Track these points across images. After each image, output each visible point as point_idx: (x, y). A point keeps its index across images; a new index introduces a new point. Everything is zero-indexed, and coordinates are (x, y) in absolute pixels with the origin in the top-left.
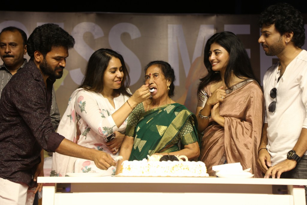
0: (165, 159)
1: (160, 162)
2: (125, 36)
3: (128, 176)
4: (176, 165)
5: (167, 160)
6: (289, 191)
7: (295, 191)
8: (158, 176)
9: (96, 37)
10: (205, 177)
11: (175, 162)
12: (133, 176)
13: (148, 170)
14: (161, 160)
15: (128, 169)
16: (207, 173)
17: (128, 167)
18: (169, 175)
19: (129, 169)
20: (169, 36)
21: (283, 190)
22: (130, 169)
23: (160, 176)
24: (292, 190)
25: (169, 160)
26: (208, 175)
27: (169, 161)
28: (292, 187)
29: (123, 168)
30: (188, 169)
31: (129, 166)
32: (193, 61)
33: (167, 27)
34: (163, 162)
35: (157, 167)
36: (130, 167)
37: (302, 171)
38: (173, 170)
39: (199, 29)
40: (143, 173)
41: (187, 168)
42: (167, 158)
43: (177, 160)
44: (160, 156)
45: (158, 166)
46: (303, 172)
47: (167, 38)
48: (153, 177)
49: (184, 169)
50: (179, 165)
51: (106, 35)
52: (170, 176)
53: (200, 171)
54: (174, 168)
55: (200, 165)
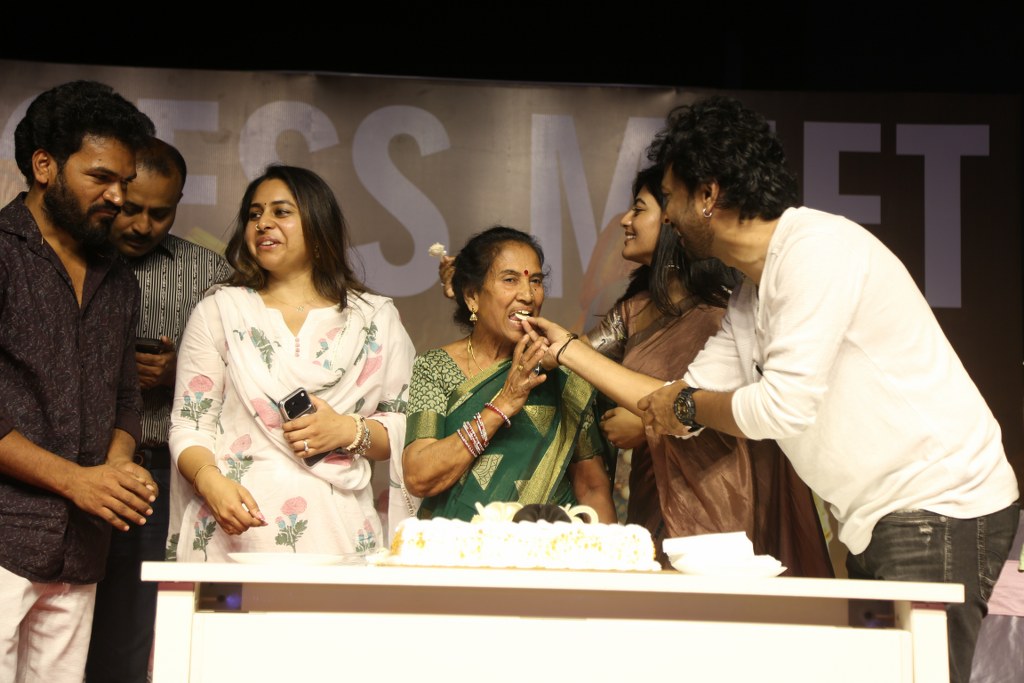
0: (528, 516)
1: (515, 524)
2: (402, 146)
3: (416, 566)
4: (563, 535)
5: (535, 519)
6: (898, 618)
8: (508, 568)
9: (314, 147)
10: (650, 572)
11: (559, 524)
12: (433, 566)
13: (479, 547)
14: (517, 519)
15: (418, 543)
17: (417, 539)
18: (541, 565)
19: (421, 544)
20: (534, 148)
21: (882, 615)
22: (423, 543)
23: (514, 568)
24: (908, 614)
25: (542, 518)
27: (542, 523)
28: (909, 605)
29: (402, 542)
30: (600, 549)
31: (421, 534)
32: (605, 224)
33: (529, 122)
34: (524, 524)
35: (506, 540)
36: (424, 539)
38: (553, 548)
39: (623, 129)
40: (462, 555)
41: (595, 545)
42: (536, 512)
43: (565, 518)
44: (513, 508)
45: (509, 536)
47: (528, 154)
48: (494, 568)
49: (586, 546)
50: (571, 533)
51: (347, 140)
52: (543, 569)
53: (635, 553)
54: (555, 542)
55: (634, 537)
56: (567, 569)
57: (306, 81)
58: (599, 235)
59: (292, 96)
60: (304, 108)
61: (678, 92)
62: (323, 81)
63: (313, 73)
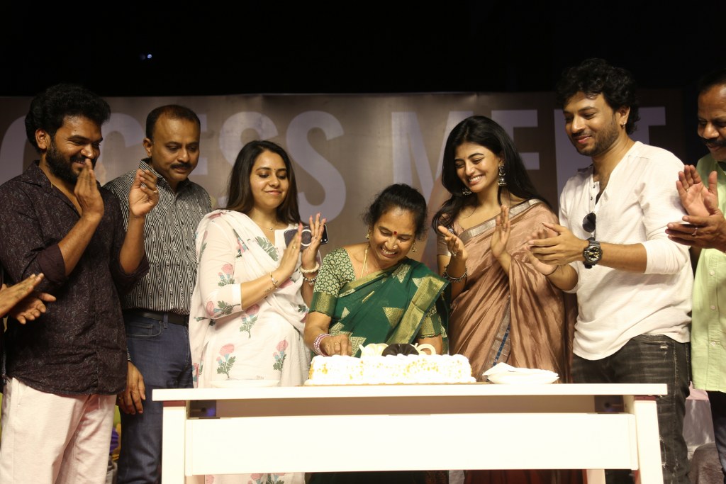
0: (392, 352)
1: (384, 357)
3: (322, 385)
4: (414, 363)
5: (396, 354)
6: (626, 406)
7: (638, 406)
8: (380, 384)
10: (469, 383)
11: (411, 356)
12: (333, 385)
13: (361, 372)
14: (385, 354)
15: (323, 371)
16: (472, 376)
17: (322, 368)
18: (401, 382)
21: (616, 405)
22: (326, 371)
23: (384, 384)
24: (632, 403)
25: (400, 353)
26: (474, 380)
27: (400, 355)
28: (633, 398)
29: (313, 370)
30: (437, 370)
31: (325, 365)
34: (389, 356)
35: (378, 367)
36: (327, 367)
37: (650, 366)
38: (408, 371)
39: (446, 119)
40: (351, 378)
41: (434, 368)
42: (396, 349)
43: (415, 352)
44: (383, 347)
45: (380, 364)
46: (652, 369)
48: (371, 385)
49: (429, 369)
50: (419, 361)
52: (402, 384)
53: (459, 372)
54: (409, 367)
55: (458, 362)
56: (417, 384)
57: (258, 99)
58: (434, 182)
59: (250, 108)
60: (257, 115)
61: (478, 95)
62: (267, 99)
63: (261, 95)
